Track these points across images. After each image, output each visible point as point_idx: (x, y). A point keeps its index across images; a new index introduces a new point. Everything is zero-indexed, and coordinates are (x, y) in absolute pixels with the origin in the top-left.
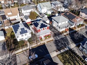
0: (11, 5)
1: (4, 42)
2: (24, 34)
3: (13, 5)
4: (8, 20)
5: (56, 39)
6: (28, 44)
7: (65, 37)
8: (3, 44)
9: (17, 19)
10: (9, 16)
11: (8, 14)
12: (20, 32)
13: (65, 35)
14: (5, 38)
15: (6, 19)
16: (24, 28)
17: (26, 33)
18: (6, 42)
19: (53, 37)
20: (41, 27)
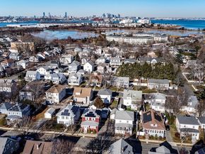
0: (97, 85)
1: (48, 120)
5: (98, 138)
6: (66, 130)
11: (76, 94)
12: (62, 113)
14: (52, 117)
15: (73, 99)
16: (68, 110)
17: (67, 116)
19: (99, 135)
20: (88, 115)
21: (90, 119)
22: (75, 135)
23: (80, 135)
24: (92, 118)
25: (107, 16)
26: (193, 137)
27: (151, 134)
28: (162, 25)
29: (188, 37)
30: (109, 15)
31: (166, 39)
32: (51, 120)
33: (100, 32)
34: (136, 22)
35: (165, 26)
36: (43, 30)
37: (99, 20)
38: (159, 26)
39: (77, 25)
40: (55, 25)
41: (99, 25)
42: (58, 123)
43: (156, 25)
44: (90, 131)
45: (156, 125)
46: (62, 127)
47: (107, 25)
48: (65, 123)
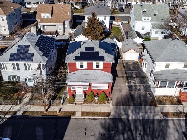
2: (21, 64)
3: (78, 7)
5: (120, 114)
6: (27, 98)
7: (160, 121)
10: (43, 21)
11: (42, 17)
13: (166, 115)
16: (28, 46)
17: (27, 63)
19: (117, 104)
21: (90, 67)
22: (55, 109)
23: (67, 108)
24: (94, 64)
42: (6, 79)
44: (91, 95)
46: (16, 91)
48: (22, 79)
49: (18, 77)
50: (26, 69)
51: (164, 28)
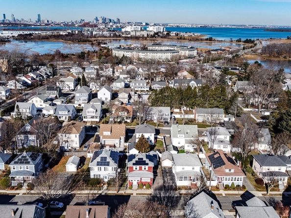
0: (126, 120)
1: (72, 174)
2: (103, 167)
3: (129, 121)
4: (101, 144)
5: (156, 194)
6: (105, 187)
7: (177, 197)
8: (68, 177)
9: (117, 145)
10: (105, 137)
11: (104, 134)
12: (98, 162)
13: (181, 194)
14: (77, 169)
15: (100, 142)
16: (106, 157)
17: (106, 167)
18: (76, 175)
19: (156, 190)
20: (137, 163)
21: (141, 169)
22: (122, 192)
23: (128, 192)
24: (143, 167)
25: (101, 21)
26: (280, 183)
27: (226, 183)
28: (182, 34)
29: (221, 50)
30: (104, 20)
31: (195, 53)
32: (77, 174)
33: (99, 44)
34: (145, 29)
35: (186, 35)
36: (9, 41)
37: (92, 26)
38: (177, 35)
39: (61, 33)
40: (26, 32)
41: (94, 33)
42: (92, 177)
43: (173, 34)
44: (141, 185)
45: (232, 171)
46: (99, 183)
47: (106, 33)
48: (102, 177)
49: (100, 175)
50: (105, 170)
51: (194, 143)
